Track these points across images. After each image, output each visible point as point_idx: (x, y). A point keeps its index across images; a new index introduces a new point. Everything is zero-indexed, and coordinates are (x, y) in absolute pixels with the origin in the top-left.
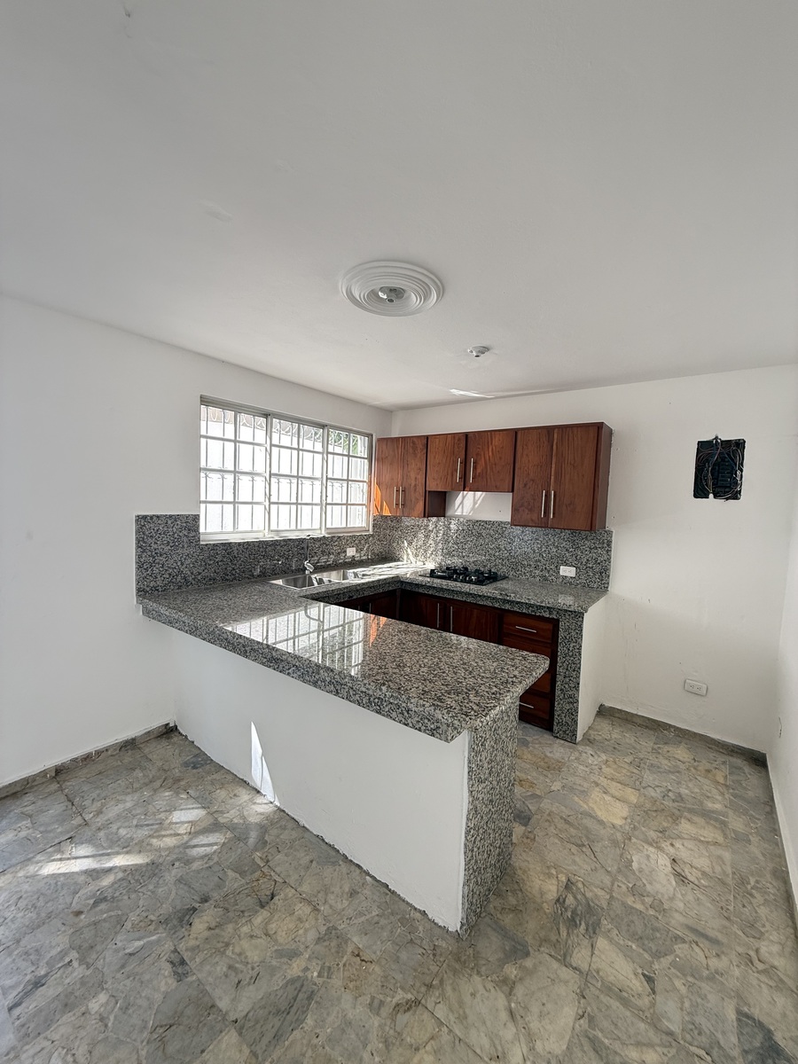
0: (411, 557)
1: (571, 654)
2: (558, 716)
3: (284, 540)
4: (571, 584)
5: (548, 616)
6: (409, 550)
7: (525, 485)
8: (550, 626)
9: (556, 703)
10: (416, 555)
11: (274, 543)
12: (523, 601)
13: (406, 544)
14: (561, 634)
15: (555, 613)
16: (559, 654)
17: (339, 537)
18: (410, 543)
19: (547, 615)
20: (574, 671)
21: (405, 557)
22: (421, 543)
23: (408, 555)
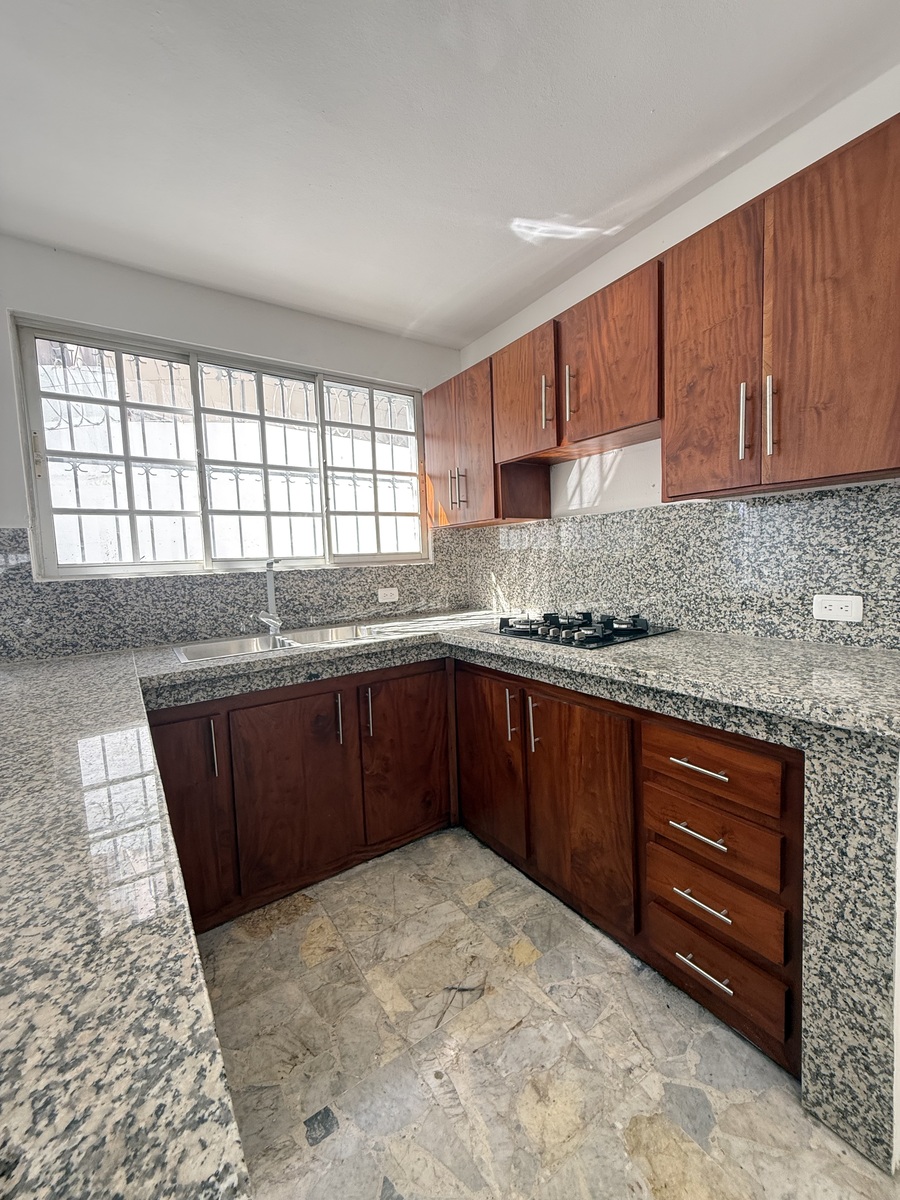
0: (502, 601)
1: (852, 868)
2: (815, 1051)
3: (233, 576)
4: (848, 640)
5: (762, 736)
6: (499, 589)
7: (691, 388)
8: (774, 769)
9: (806, 1012)
10: (510, 597)
11: (210, 581)
12: (680, 690)
13: (494, 579)
14: (813, 798)
15: (786, 730)
16: (807, 858)
17: (359, 570)
18: (499, 576)
19: (759, 733)
20: (868, 928)
21: (494, 602)
22: (515, 573)
23: (498, 597)
